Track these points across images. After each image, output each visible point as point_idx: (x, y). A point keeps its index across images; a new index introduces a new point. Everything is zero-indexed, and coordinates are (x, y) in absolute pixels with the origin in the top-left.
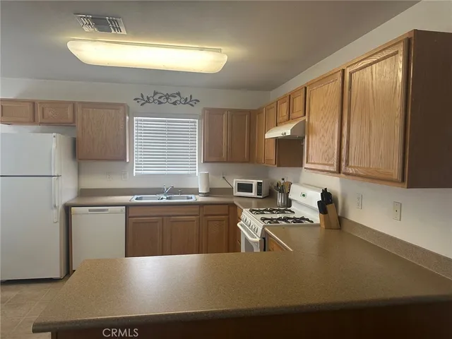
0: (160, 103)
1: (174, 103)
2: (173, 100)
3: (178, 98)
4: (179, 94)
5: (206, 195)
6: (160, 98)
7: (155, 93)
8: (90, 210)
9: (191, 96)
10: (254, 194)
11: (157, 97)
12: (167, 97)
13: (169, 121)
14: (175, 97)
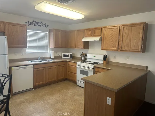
0: (35, 25)
1: (40, 26)
2: (40, 24)
3: (41, 24)
4: (42, 22)
5: (54, 59)
6: (35, 23)
7: (33, 21)
8: (20, 68)
9: (46, 24)
10: (69, 57)
11: (34, 23)
12: (38, 23)
13: (38, 32)
14: (40, 23)
